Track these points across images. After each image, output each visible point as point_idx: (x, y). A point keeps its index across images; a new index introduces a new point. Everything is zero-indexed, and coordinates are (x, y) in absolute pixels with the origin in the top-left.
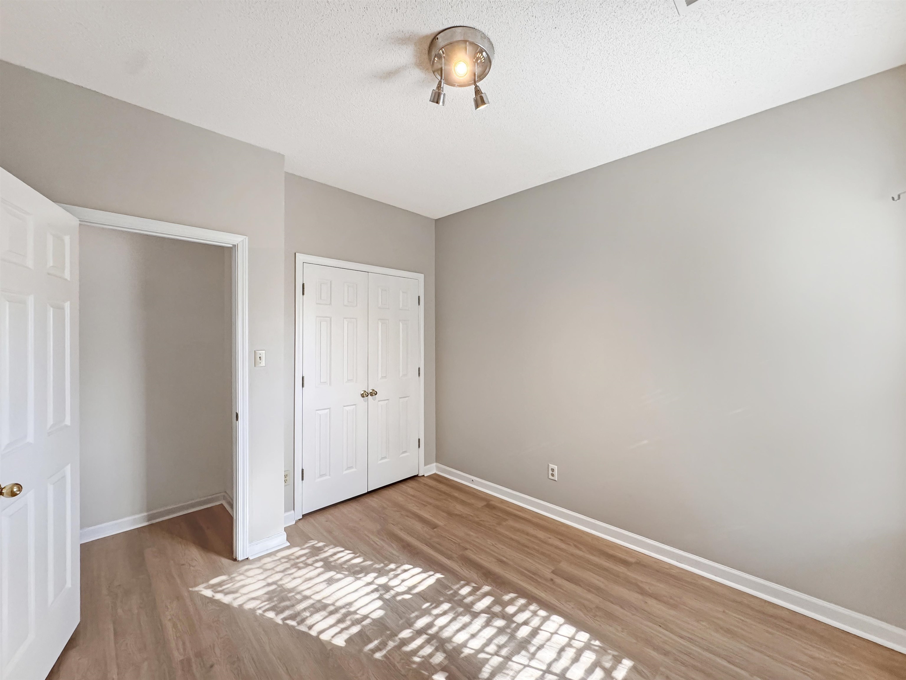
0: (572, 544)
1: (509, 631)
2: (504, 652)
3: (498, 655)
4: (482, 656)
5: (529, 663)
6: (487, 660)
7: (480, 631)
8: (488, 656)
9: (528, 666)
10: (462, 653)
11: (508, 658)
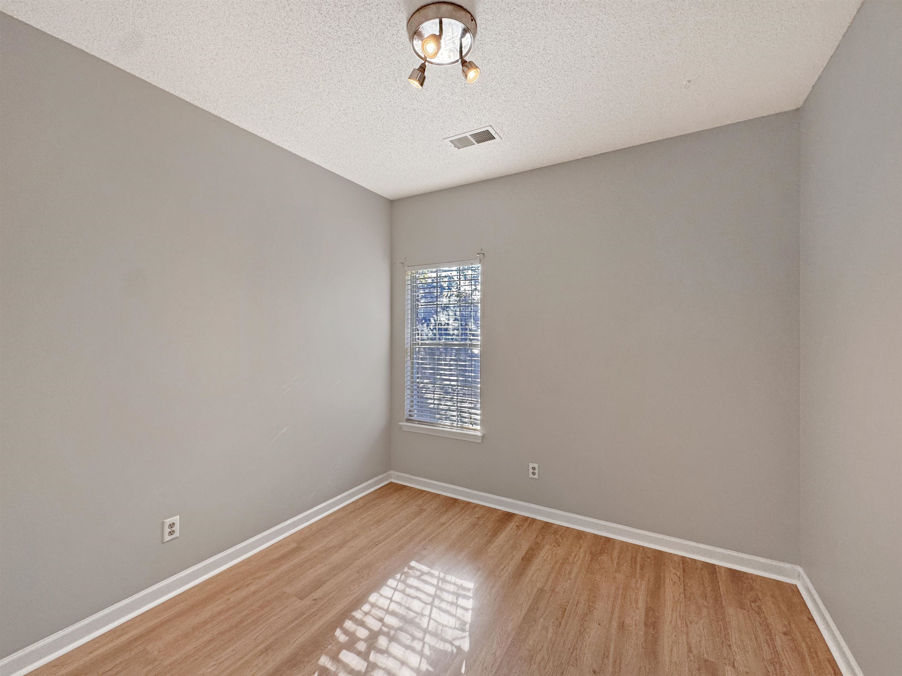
0: (250, 581)
1: (392, 632)
2: (419, 634)
3: (424, 638)
4: (427, 651)
5: (427, 616)
6: (431, 647)
7: (395, 658)
8: (427, 646)
9: (430, 616)
10: (427, 670)
11: (426, 631)
